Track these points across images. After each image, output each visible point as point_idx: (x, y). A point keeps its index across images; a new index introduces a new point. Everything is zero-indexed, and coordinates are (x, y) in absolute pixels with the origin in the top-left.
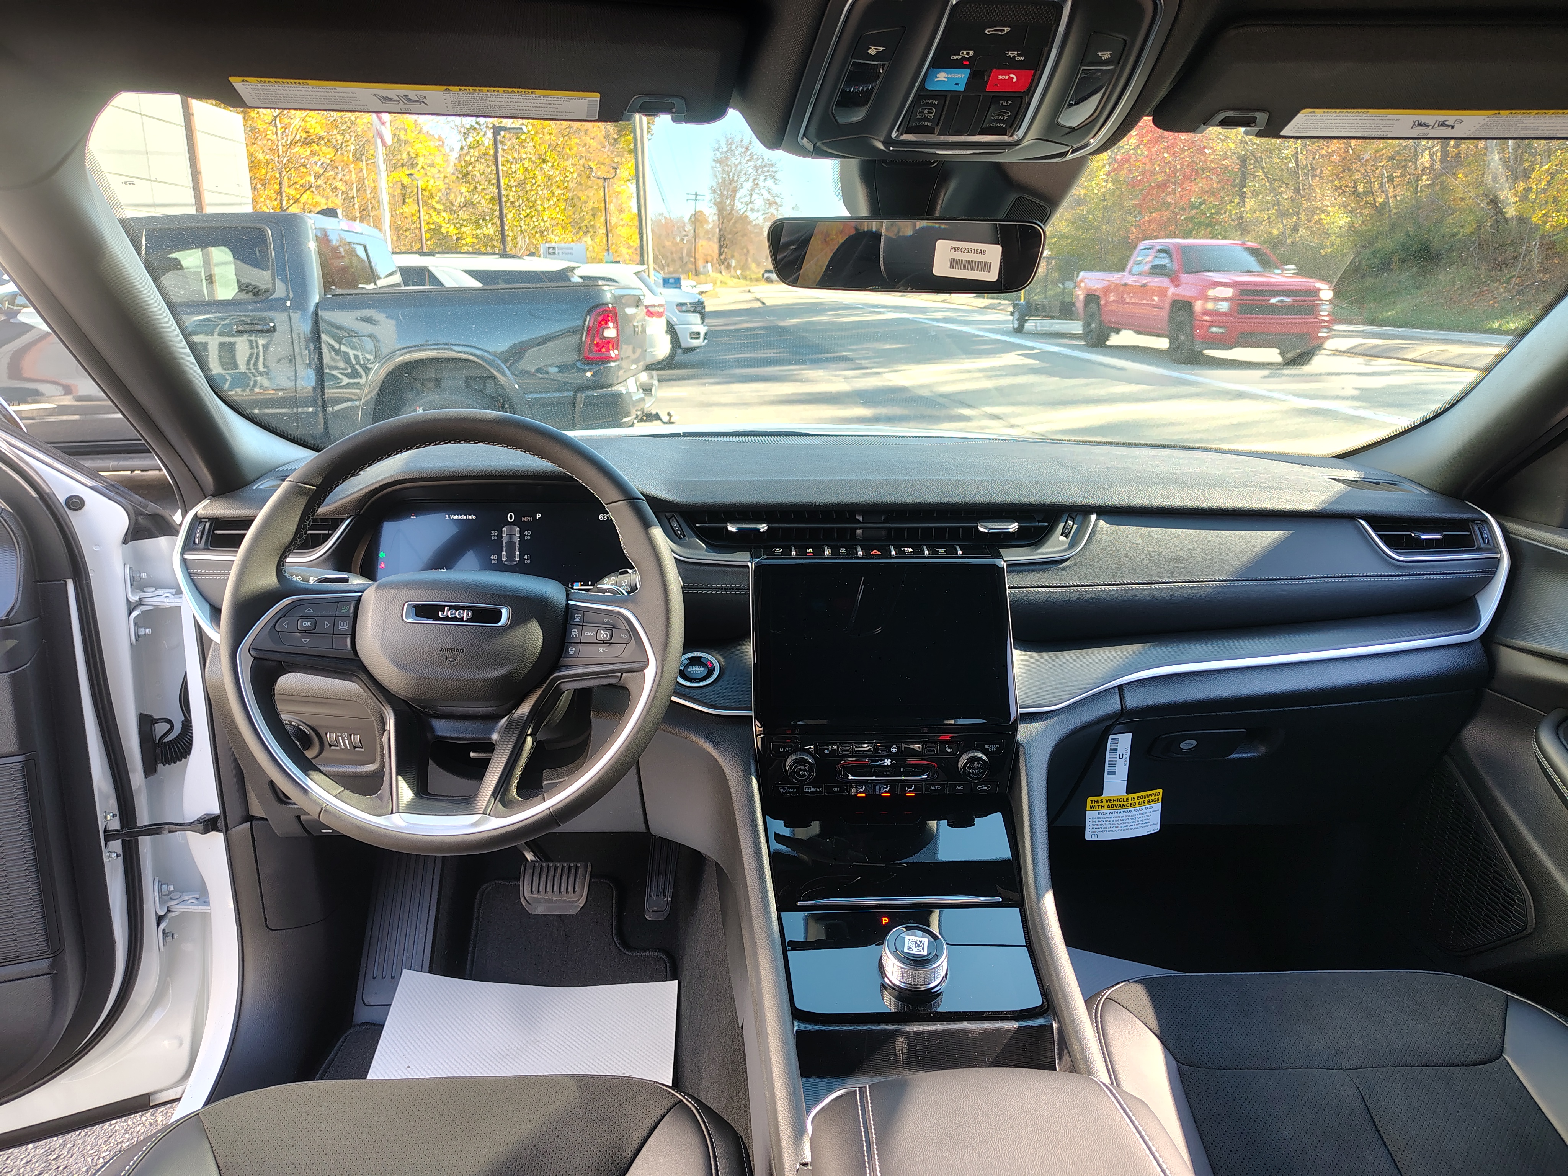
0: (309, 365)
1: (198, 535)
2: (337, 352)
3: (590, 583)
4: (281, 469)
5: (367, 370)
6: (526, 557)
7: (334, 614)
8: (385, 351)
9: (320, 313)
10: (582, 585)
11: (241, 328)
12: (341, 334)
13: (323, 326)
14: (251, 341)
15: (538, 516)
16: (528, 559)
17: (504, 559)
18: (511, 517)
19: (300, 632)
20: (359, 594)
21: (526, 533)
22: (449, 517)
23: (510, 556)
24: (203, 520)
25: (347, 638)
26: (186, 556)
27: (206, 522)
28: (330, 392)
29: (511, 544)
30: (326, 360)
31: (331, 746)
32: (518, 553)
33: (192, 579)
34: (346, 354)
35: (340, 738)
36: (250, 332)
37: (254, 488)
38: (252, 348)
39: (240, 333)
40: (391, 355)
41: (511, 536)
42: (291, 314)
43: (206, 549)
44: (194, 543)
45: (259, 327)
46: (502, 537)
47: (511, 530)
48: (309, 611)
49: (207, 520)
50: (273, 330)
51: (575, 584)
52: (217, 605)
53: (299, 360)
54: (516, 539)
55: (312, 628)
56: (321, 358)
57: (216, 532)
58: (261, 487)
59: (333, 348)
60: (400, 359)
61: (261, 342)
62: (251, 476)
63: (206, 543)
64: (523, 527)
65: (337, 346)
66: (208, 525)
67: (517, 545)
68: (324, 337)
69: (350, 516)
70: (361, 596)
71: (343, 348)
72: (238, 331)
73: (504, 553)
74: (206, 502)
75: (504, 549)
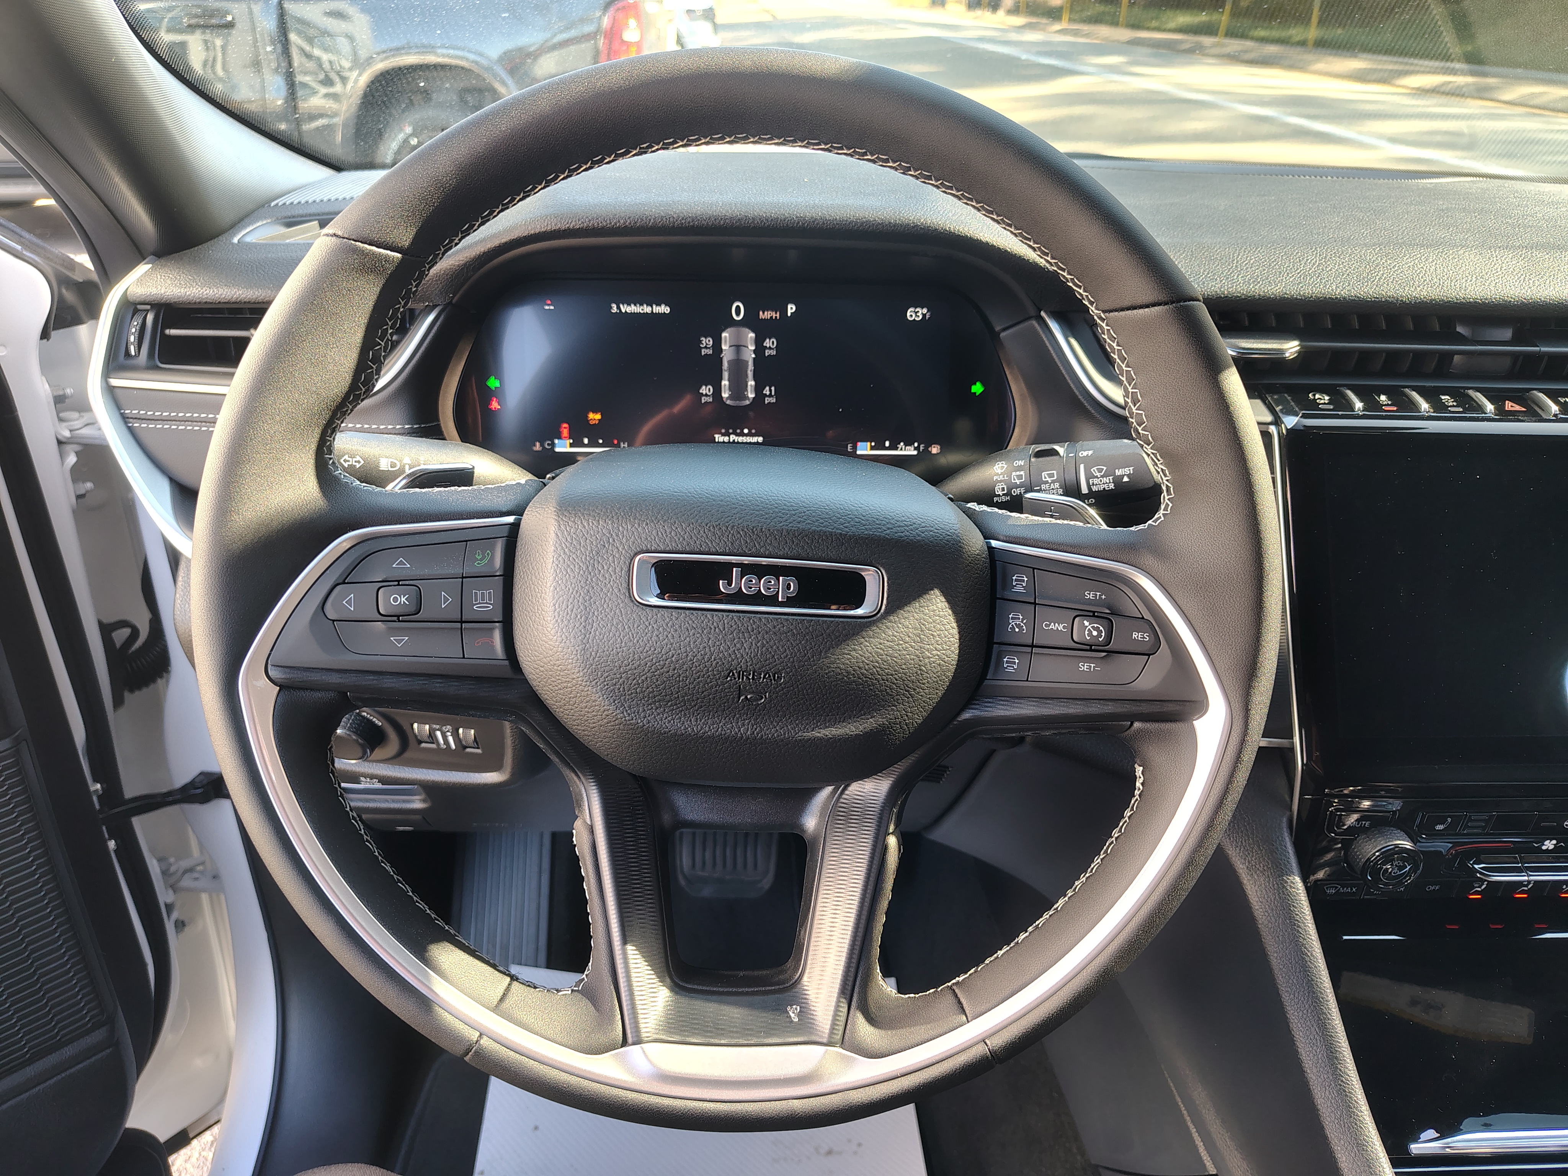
0: (276, 70)
1: (132, 339)
2: (309, 56)
3: (887, 444)
4: (280, 202)
5: (344, 80)
6: (767, 391)
7: (458, 571)
8: (363, 54)
9: (286, 5)
10: (872, 448)
11: (193, 21)
12: (312, 32)
13: (290, 23)
14: (206, 42)
15: (791, 309)
16: (770, 396)
17: (725, 395)
18: (738, 310)
19: (387, 618)
20: (511, 519)
21: (768, 343)
22: (618, 308)
23: (738, 389)
24: (139, 307)
25: (492, 629)
26: (114, 382)
27: (148, 311)
28: (304, 106)
29: (738, 365)
30: (296, 62)
31: (420, 742)
32: (751, 383)
33: (129, 428)
34: (318, 59)
35: (438, 733)
36: (205, 27)
37: (235, 240)
38: (207, 49)
39: (192, 28)
40: (369, 61)
41: (738, 347)
42: (253, 6)
43: (152, 367)
44: (127, 354)
45: (213, 21)
46: (721, 350)
47: (738, 336)
48: (401, 565)
49: (149, 307)
50: (230, 25)
51: (860, 444)
52: (186, 479)
53: (264, 64)
54: (749, 354)
55: (413, 609)
56: (290, 64)
57: (167, 332)
58: (248, 239)
59: (302, 50)
60: (380, 66)
61: (219, 42)
62: (223, 214)
63: (151, 355)
64: (762, 330)
65: (308, 48)
66: (150, 318)
67: (751, 367)
68: (293, 37)
69: (435, 306)
70: (515, 528)
71: (317, 52)
72: (190, 26)
73: (725, 383)
74: (143, 268)
75: (726, 375)
